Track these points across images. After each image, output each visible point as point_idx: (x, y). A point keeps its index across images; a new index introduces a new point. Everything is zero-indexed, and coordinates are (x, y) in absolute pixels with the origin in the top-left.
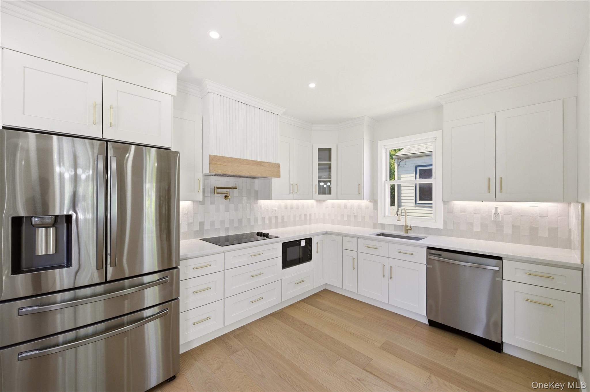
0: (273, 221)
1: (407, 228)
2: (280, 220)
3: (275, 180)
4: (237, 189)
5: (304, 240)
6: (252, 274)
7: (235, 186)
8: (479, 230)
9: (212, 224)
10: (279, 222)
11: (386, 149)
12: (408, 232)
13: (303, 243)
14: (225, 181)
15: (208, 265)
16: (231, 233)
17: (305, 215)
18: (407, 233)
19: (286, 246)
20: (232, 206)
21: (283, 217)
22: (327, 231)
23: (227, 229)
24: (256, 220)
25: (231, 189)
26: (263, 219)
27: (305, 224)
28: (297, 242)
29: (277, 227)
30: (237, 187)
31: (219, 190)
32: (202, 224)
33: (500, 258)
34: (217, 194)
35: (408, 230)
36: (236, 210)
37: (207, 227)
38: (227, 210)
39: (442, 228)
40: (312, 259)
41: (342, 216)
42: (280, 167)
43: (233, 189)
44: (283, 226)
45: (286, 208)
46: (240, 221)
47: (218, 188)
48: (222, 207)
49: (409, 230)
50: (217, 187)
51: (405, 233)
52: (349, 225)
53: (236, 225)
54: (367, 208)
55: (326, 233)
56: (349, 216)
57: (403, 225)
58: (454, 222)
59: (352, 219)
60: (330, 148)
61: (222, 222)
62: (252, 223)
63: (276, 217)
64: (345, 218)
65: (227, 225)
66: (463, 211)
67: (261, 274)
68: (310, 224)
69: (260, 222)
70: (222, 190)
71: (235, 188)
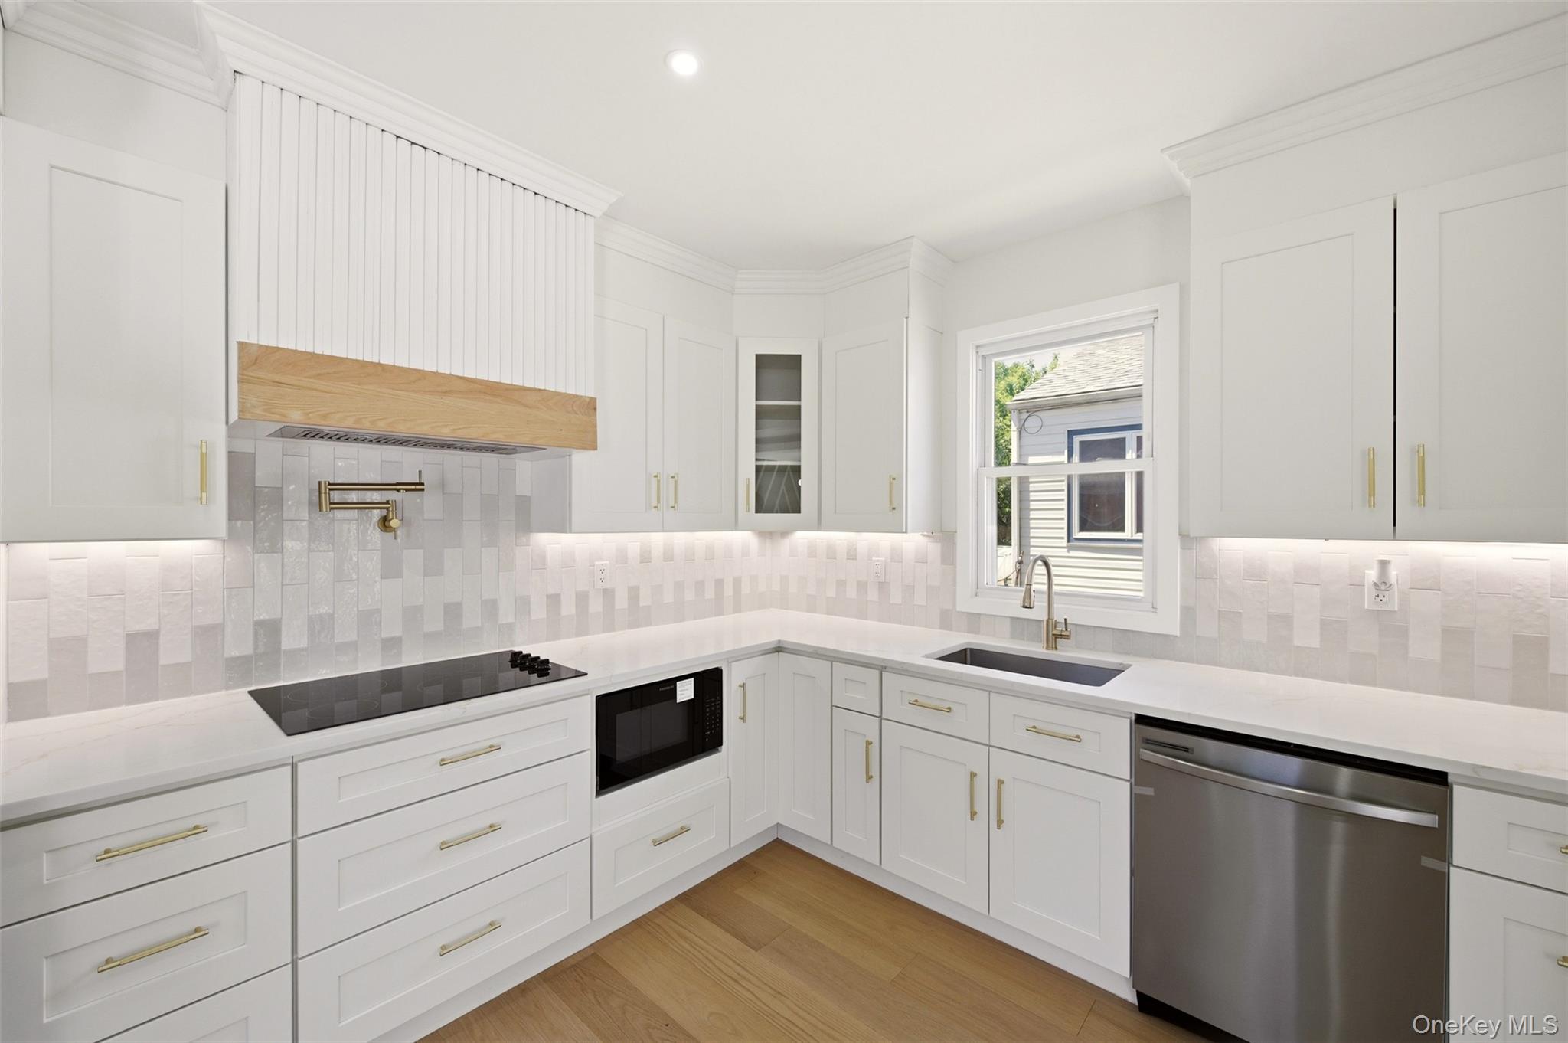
0: (596, 605)
1: (1055, 632)
2: (621, 602)
3: (580, 459)
4: (423, 490)
5: (693, 679)
6: (448, 835)
7: (418, 481)
8: (1315, 643)
9: (320, 626)
10: (616, 608)
11: (984, 357)
12: (1058, 647)
13: (685, 692)
14: (382, 461)
15: (197, 830)
16: (412, 658)
17: (719, 583)
18: (1056, 648)
19: (614, 705)
20: (413, 558)
21: (634, 594)
22: (779, 641)
23: (391, 644)
24: (523, 605)
25: (398, 490)
26: (554, 600)
27: (719, 612)
28: (663, 690)
29: (609, 627)
30: (423, 484)
32: (269, 630)
33: (1439, 778)
34: (331, 509)
35: (1057, 636)
36: (433, 568)
37: (293, 638)
38: (391, 569)
39: (1178, 634)
40: (721, 745)
41: (841, 584)
42: (595, 409)
43: (407, 490)
44: (633, 625)
45: (645, 557)
46: (453, 612)
47: (334, 486)
48: (368, 561)
49: (1061, 636)
50: (330, 484)
51: (1047, 649)
52: (862, 615)
53: (434, 623)
54: (922, 559)
55: (779, 649)
56: (862, 586)
57: (1040, 621)
58: (1219, 611)
59: (873, 595)
60: (799, 353)
61: (368, 619)
62: (506, 616)
63: (608, 594)
64: (851, 593)
65: (392, 628)
66: (1255, 573)
67: (493, 828)
68: (737, 609)
69: (539, 612)
70: (375, 496)
71: (417, 487)
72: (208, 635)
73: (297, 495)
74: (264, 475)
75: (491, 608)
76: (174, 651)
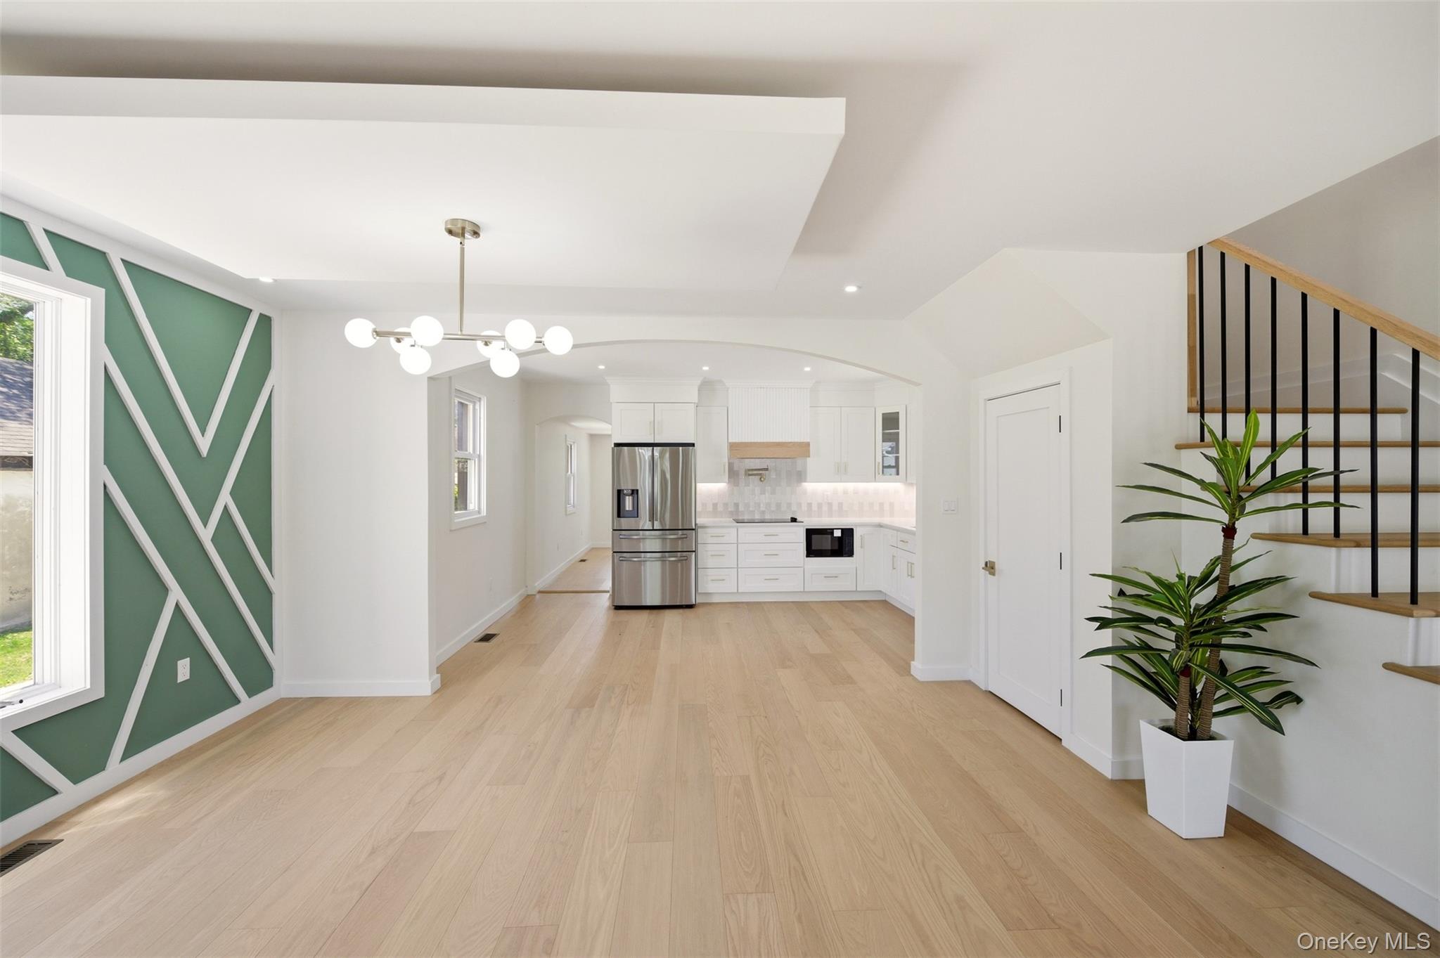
0: (825, 508)
2: (835, 508)
4: (770, 470)
5: (841, 531)
6: (767, 553)
9: (747, 505)
10: (833, 509)
13: (837, 533)
14: (759, 464)
15: (723, 536)
17: (881, 505)
19: (810, 533)
20: (768, 488)
21: (840, 505)
23: (763, 512)
24: (799, 505)
28: (830, 532)
29: (830, 516)
31: (750, 473)
32: (737, 505)
34: (749, 476)
36: (773, 492)
37: (741, 508)
38: (763, 492)
40: (853, 555)
42: (809, 446)
43: (764, 470)
46: (778, 506)
47: (749, 470)
48: (757, 490)
53: (773, 508)
55: (880, 526)
60: (897, 412)
61: (757, 505)
62: (794, 508)
63: (830, 505)
65: (763, 508)
67: (776, 555)
69: (804, 508)
70: (761, 472)
71: (767, 469)
72: (726, 505)
73: (743, 472)
74: (736, 468)
75: (789, 505)
76: (720, 508)
